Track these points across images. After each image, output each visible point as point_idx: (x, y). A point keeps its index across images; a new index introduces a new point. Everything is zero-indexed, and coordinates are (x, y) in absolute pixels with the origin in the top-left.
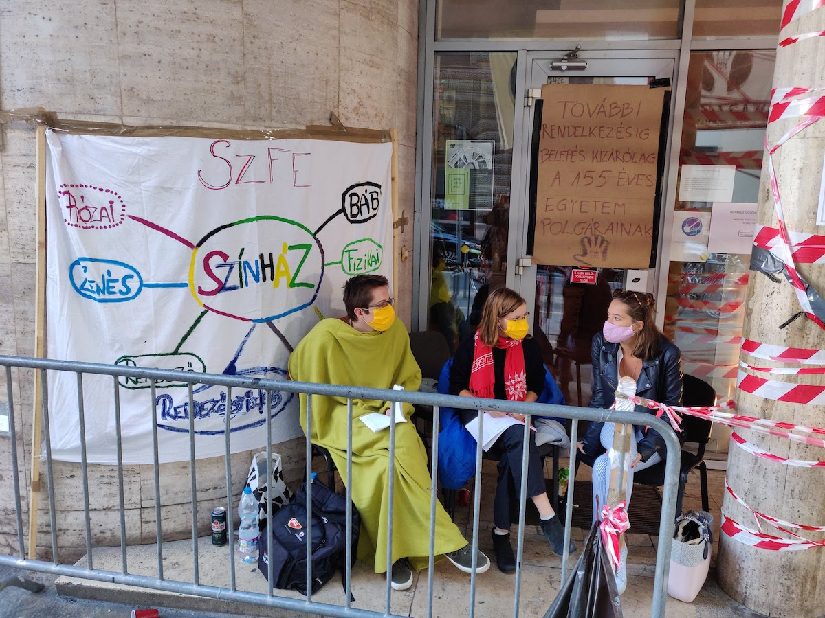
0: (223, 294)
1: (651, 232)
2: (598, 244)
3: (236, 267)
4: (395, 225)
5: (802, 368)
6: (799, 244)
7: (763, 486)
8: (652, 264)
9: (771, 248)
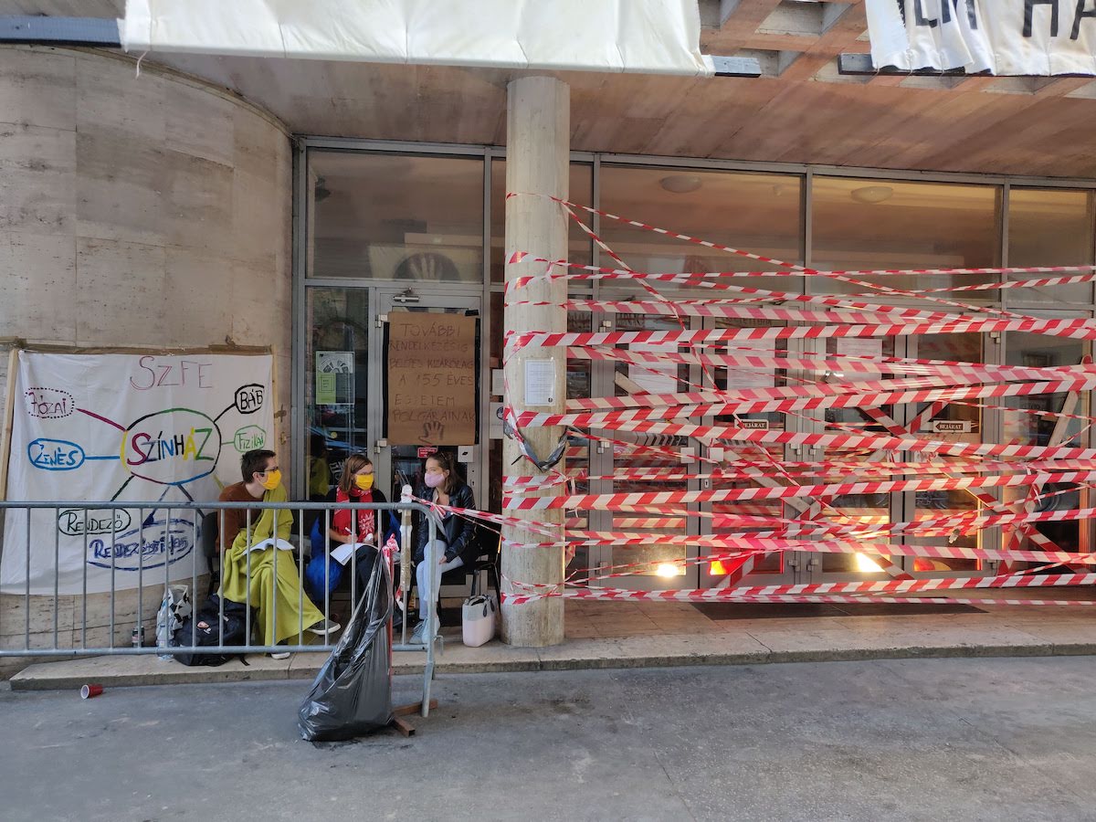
0: (146, 463)
1: (474, 417)
2: (437, 427)
3: (156, 444)
4: (275, 416)
5: (527, 488)
6: (518, 417)
7: (514, 564)
8: (477, 442)
9: (508, 419)
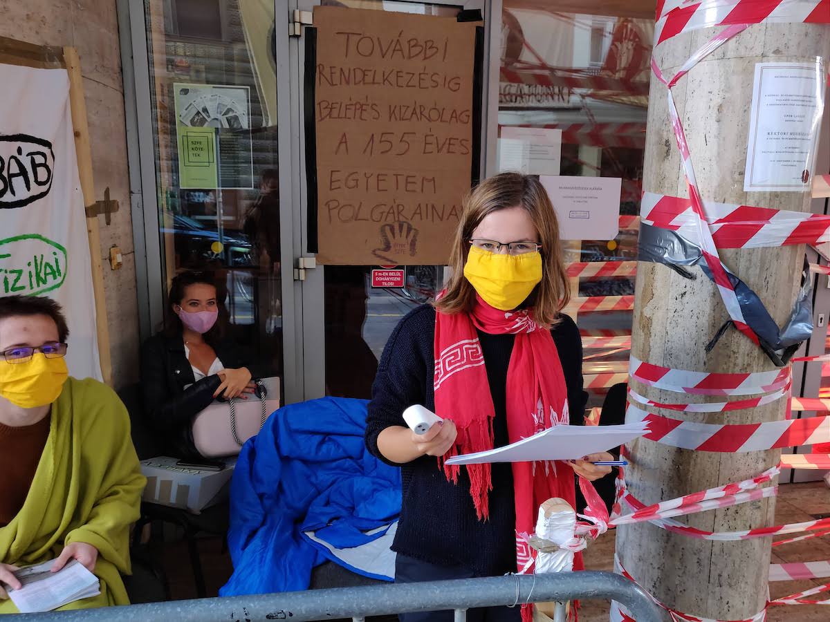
2: (404, 233)
4: (90, 212)
5: (729, 400)
6: (720, 221)
7: (680, 573)
9: (677, 227)
